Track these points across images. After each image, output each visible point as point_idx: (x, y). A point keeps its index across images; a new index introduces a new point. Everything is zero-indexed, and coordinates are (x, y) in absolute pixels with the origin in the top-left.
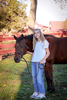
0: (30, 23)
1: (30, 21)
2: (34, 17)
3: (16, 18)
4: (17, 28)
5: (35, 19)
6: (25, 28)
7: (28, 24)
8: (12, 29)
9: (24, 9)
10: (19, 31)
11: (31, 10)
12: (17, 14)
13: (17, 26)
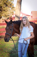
0: (17, 12)
1: (16, 11)
2: (20, 7)
3: (6, 8)
4: (6, 16)
5: (21, 9)
6: (13, 16)
7: (15, 13)
8: (3, 17)
9: (12, 1)
10: (8, 18)
11: (18, 2)
12: (7, 5)
13: (7, 15)
